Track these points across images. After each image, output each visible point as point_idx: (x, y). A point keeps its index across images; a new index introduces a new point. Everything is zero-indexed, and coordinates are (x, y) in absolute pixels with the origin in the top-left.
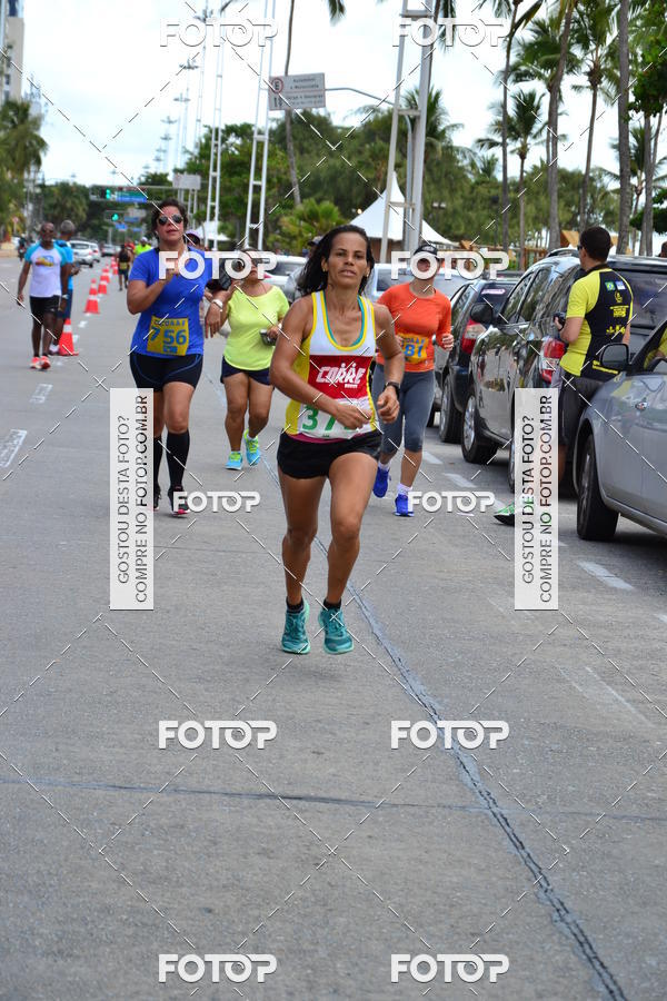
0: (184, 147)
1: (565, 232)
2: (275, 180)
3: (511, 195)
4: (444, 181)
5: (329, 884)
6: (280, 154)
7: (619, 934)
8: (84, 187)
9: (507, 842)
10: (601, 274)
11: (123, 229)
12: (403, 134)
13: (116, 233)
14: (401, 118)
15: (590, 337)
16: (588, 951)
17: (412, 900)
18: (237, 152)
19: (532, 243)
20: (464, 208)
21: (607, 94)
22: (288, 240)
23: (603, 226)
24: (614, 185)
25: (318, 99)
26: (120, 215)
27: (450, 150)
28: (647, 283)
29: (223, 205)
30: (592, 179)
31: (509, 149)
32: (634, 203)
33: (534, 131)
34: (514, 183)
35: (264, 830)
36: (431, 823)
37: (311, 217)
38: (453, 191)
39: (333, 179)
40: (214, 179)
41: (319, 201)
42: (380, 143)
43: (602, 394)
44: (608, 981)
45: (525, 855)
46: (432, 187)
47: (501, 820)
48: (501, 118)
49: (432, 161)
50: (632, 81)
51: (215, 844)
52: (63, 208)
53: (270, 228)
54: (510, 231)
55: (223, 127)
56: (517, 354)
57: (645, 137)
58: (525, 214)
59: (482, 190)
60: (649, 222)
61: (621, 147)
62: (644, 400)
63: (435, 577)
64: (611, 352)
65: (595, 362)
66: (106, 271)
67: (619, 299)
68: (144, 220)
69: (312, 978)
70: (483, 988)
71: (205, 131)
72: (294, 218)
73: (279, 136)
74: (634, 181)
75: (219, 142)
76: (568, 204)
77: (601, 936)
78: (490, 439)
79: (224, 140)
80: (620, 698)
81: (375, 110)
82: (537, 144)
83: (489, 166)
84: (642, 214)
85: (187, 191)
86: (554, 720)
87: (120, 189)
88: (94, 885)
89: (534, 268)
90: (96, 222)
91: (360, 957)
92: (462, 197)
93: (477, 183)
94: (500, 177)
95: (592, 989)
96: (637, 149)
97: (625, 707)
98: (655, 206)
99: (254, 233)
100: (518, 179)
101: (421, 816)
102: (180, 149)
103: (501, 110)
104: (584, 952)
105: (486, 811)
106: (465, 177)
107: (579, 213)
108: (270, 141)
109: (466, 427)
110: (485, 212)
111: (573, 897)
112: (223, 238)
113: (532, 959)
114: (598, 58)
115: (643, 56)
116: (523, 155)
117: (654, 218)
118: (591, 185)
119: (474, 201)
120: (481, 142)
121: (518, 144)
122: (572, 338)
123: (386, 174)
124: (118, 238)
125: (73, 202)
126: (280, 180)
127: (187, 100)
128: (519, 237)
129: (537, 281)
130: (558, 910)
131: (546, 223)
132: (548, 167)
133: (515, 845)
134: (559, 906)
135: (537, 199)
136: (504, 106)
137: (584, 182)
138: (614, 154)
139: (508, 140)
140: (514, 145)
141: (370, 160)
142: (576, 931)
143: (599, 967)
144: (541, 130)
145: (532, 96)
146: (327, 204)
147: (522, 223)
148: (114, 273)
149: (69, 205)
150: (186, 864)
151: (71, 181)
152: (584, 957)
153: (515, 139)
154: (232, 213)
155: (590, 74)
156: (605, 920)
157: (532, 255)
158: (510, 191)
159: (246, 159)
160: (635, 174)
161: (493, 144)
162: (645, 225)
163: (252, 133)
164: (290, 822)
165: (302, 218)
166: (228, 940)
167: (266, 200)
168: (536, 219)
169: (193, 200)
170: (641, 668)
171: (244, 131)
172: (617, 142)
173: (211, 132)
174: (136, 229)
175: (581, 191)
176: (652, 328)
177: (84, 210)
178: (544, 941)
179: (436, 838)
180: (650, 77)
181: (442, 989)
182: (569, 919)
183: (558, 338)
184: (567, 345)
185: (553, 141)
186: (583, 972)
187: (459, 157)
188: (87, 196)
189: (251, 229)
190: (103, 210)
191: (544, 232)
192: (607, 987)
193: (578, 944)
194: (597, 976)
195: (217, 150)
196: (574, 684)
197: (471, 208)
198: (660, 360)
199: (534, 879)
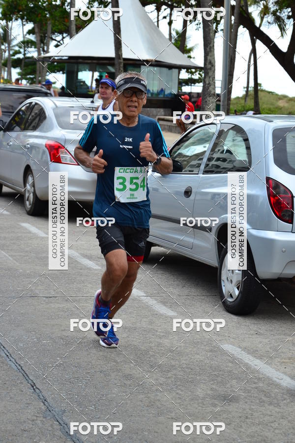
32: (3, 56)
60: (9, 64)
80: (7, 255)
84: (7, 60)
96: (4, 34)
160: (3, 44)
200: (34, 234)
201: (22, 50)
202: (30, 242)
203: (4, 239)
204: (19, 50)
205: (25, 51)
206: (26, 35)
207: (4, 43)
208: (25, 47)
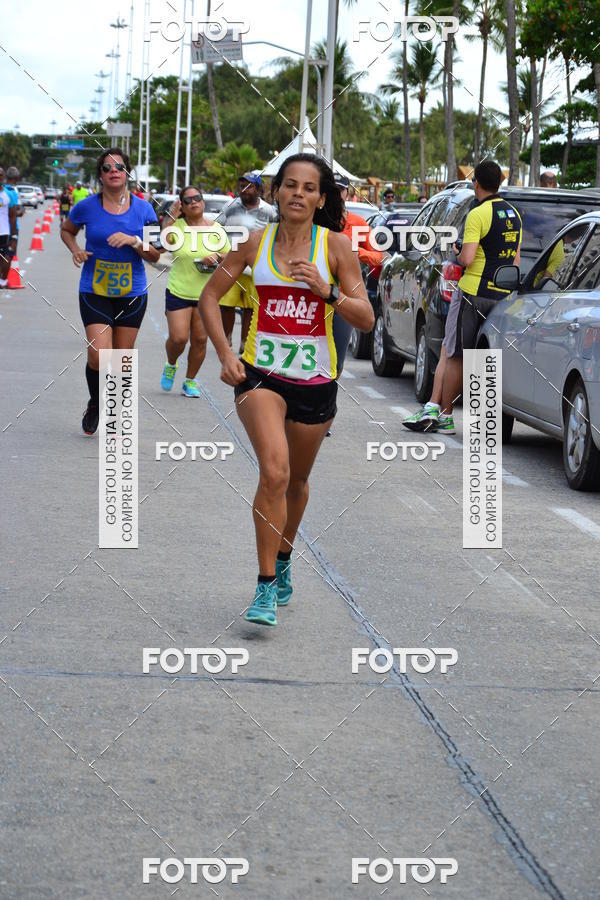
0: (116, 99)
1: (462, 168)
2: (199, 126)
3: (413, 135)
4: (351, 124)
5: (260, 755)
6: (203, 102)
7: (520, 793)
8: (27, 137)
9: (418, 714)
10: (493, 203)
11: (63, 174)
12: (313, 83)
13: (57, 178)
14: (311, 68)
15: (484, 261)
16: (493, 808)
17: (333, 767)
18: (164, 102)
19: (431, 179)
20: (370, 148)
21: (496, 42)
22: (211, 180)
23: (496, 162)
24: (505, 124)
25: (236, 52)
26: (61, 162)
27: (356, 97)
28: (535, 211)
29: (153, 150)
30: (485, 120)
31: (410, 93)
32: (523, 140)
33: (432, 77)
34: (415, 125)
35: (200, 709)
36: (350, 699)
37: (233, 159)
38: (360, 133)
39: (251, 125)
40: (144, 127)
41: (239, 145)
42: (293, 90)
43: (496, 311)
44: (511, 834)
45: (435, 725)
46: (341, 129)
47: (413, 694)
48: (401, 66)
49: (341, 106)
50: (518, 31)
51: (157, 722)
52: (8, 156)
53: (196, 170)
54: (412, 168)
55: (151, 80)
56: (421, 277)
57: (531, 80)
58: (425, 153)
59: (386, 131)
60: (536, 157)
61: (510, 89)
62: (534, 316)
63: (350, 479)
64: (504, 274)
65: (490, 283)
66: (49, 212)
67: (510, 225)
68: (82, 166)
69: (246, 839)
70: (400, 844)
71: (135, 83)
72: (217, 160)
73: (201, 87)
74: (522, 120)
75: (148, 93)
76: (464, 143)
77: (504, 795)
78: (397, 355)
79: (152, 91)
80: (518, 583)
81: (287, 61)
82: (435, 89)
83: (392, 109)
84: (530, 149)
85: (120, 139)
87: (60, 138)
88: (49, 761)
89: (433, 199)
90: (38, 168)
91: (289, 818)
92: (369, 138)
93: (381, 125)
94: (401, 119)
95: (497, 842)
96: (525, 91)
97: (523, 590)
98: (542, 142)
99: (182, 174)
100: (418, 121)
101: (342, 692)
102: (113, 101)
103: (402, 59)
104: (489, 809)
105: (399, 687)
106: (370, 119)
107: (473, 150)
108: (193, 91)
109: (376, 345)
110: (389, 151)
111: (478, 761)
112: (154, 180)
113: (442, 817)
114: (488, 10)
115: (527, 7)
116: (422, 98)
117: (541, 153)
118: (485, 125)
119: (379, 141)
120: (384, 88)
121: (418, 89)
122: (468, 261)
123: (299, 118)
124: (59, 183)
125: (18, 151)
126: (203, 126)
127: (118, 56)
128: (420, 173)
129: (436, 211)
130: (465, 773)
131: (444, 160)
132: (446, 109)
133: (426, 717)
134: (466, 769)
135: (436, 139)
136: (404, 55)
137: (477, 122)
138: (504, 96)
139: (408, 86)
140: (413, 90)
141: (285, 107)
142: (482, 791)
143: (502, 822)
144: (437, 76)
145: (429, 45)
146: (247, 147)
147: (423, 160)
148: (56, 213)
149: (13, 153)
150: (132, 741)
151: (15, 132)
152: (490, 814)
153: (415, 84)
154: (161, 157)
155: (481, 24)
156: (507, 780)
157: (432, 189)
158: (411, 132)
159: (173, 108)
160: (523, 114)
161: (395, 90)
162: (533, 160)
163: (178, 85)
164: (223, 701)
165: (224, 160)
166: (171, 808)
167: (192, 145)
168: (435, 156)
169: (125, 146)
170: (537, 556)
171: (170, 83)
172: (506, 86)
173: (140, 84)
174: (74, 174)
175: (475, 130)
176: (540, 251)
177: (27, 157)
178: (453, 801)
180: (534, 26)
181: (363, 846)
182: (475, 780)
183: (456, 262)
184: (464, 268)
185: (450, 84)
186: (489, 827)
187: (365, 102)
188: (29, 145)
189: (179, 171)
190: (45, 157)
191: (443, 168)
192: (510, 839)
193: (484, 803)
194: (501, 831)
195: (146, 101)
196: (476, 572)
197: (376, 148)
198: (547, 280)
199: (443, 746)
200: (587, 534)
201: (565, 127)
202: (575, 552)
203: (513, 545)
204: (558, 126)
205: (571, 127)
206: (574, 92)
207: (527, 111)
208: (570, 120)
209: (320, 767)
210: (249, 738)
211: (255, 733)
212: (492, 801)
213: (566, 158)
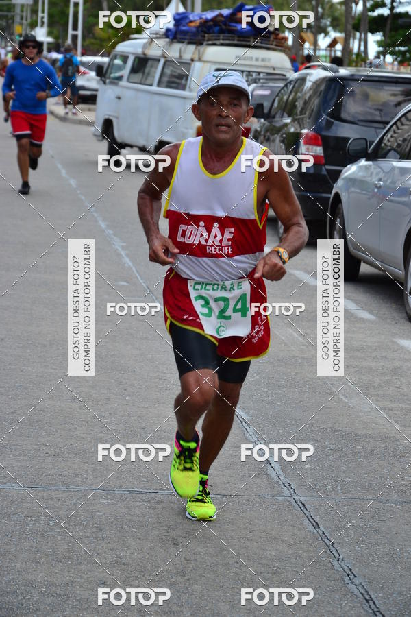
1: (303, 34)
9: (306, 523)
16: (373, 606)
29: (50, 16)
35: (135, 518)
36: (251, 509)
45: (321, 533)
47: (301, 505)
84: (359, 19)
85: (23, 6)
86: (330, 425)
97: (380, 413)
98: (369, 13)
104: (370, 607)
105: (290, 499)
111: (358, 564)
117: (369, 23)
130: (348, 575)
133: (312, 524)
134: (348, 572)
142: (363, 592)
152: (371, 611)
154: (57, 21)
162: (362, 28)
164: (152, 511)
170: (388, 382)
178: (341, 600)
179: (256, 521)
182: (356, 581)
193: (365, 601)
196: (342, 397)
199: (328, 551)
209: (234, 570)
210: (174, 544)
211: (179, 540)
212: (372, 600)
213: (388, 27)
